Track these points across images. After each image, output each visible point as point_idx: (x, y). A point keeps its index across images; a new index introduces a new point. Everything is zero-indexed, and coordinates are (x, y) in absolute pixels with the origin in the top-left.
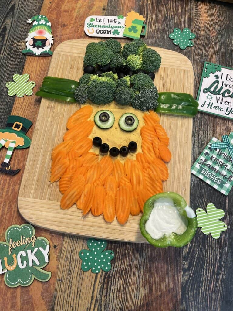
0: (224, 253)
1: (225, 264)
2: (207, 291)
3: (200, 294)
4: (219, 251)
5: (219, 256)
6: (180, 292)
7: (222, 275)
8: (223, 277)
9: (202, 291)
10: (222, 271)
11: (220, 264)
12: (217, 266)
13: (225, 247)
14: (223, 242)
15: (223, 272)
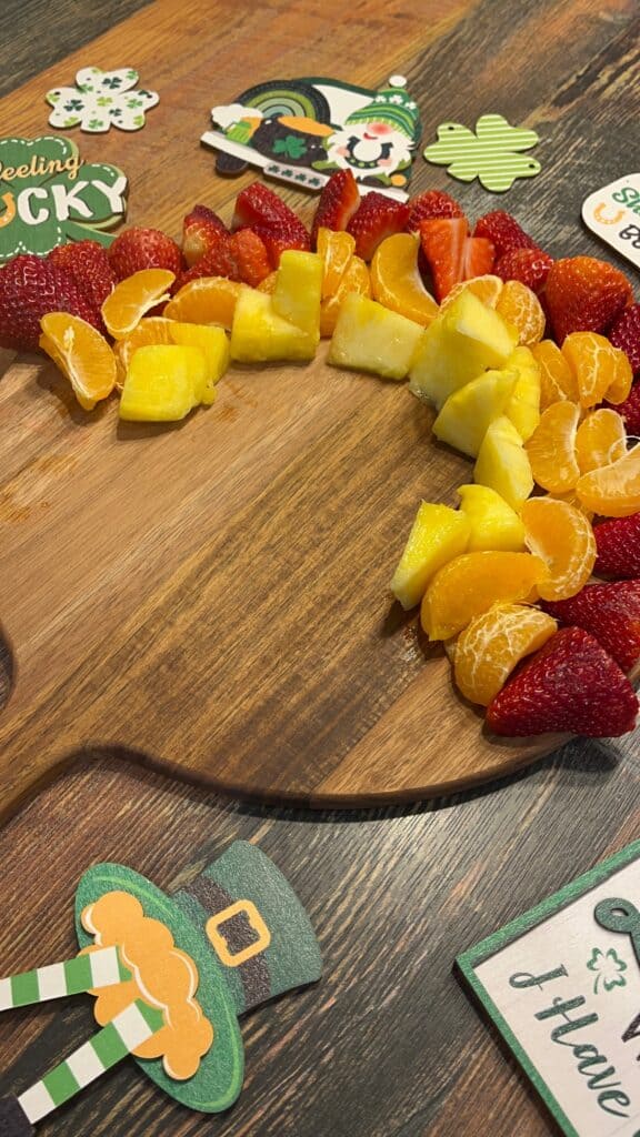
0: (367, 1003)
1: (337, 1057)
2: (155, 1124)
3: (111, 1116)
4: (349, 980)
5: (332, 1001)
6: (28, 1035)
7: (286, 1103)
8: (280, 1111)
9: (130, 1105)
10: (299, 1080)
11: (311, 1040)
12: (288, 1037)
13: (391, 979)
14: (397, 949)
15: (299, 1088)
